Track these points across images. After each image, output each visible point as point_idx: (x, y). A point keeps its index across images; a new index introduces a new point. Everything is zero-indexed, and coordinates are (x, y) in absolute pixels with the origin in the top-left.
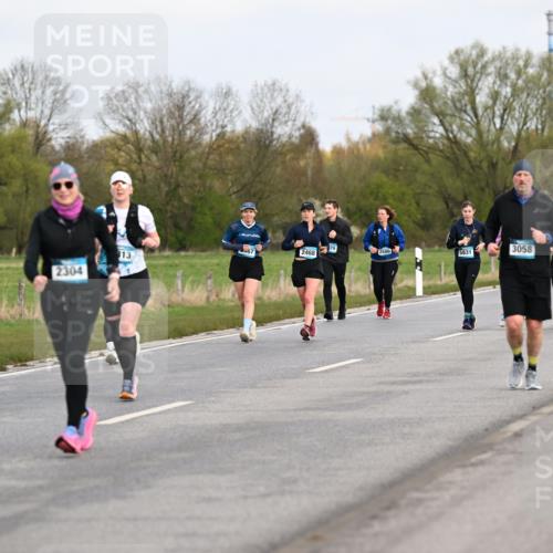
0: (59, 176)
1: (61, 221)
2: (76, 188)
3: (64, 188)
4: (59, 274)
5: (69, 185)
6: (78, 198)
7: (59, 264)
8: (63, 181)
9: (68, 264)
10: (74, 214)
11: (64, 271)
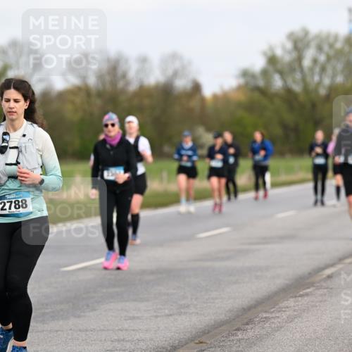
0: (108, 120)
1: (108, 146)
2: (117, 127)
3: (110, 127)
4: (108, 176)
5: (113, 125)
6: (119, 132)
7: (107, 170)
8: (109, 123)
9: (113, 170)
10: (115, 142)
11: (110, 174)
